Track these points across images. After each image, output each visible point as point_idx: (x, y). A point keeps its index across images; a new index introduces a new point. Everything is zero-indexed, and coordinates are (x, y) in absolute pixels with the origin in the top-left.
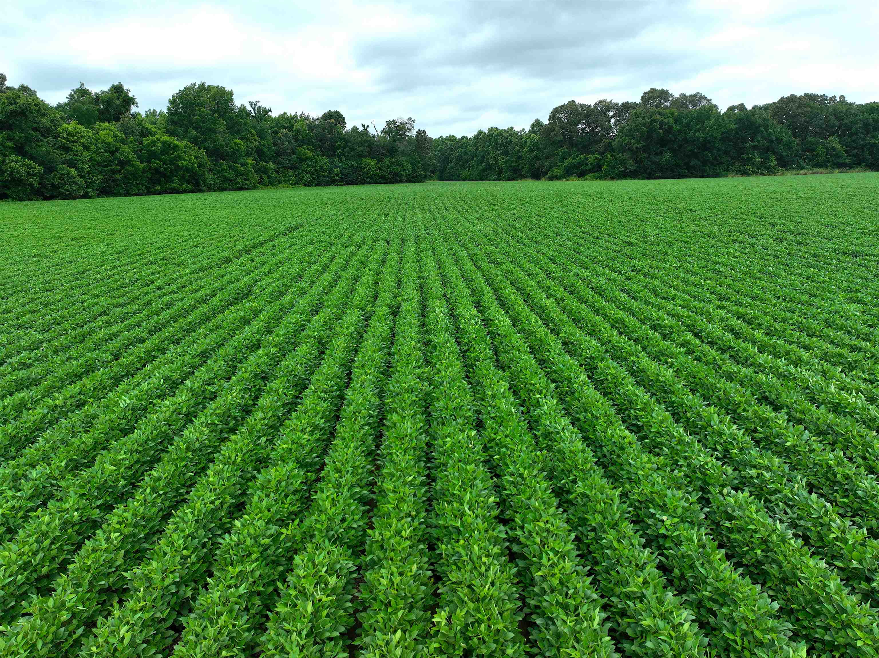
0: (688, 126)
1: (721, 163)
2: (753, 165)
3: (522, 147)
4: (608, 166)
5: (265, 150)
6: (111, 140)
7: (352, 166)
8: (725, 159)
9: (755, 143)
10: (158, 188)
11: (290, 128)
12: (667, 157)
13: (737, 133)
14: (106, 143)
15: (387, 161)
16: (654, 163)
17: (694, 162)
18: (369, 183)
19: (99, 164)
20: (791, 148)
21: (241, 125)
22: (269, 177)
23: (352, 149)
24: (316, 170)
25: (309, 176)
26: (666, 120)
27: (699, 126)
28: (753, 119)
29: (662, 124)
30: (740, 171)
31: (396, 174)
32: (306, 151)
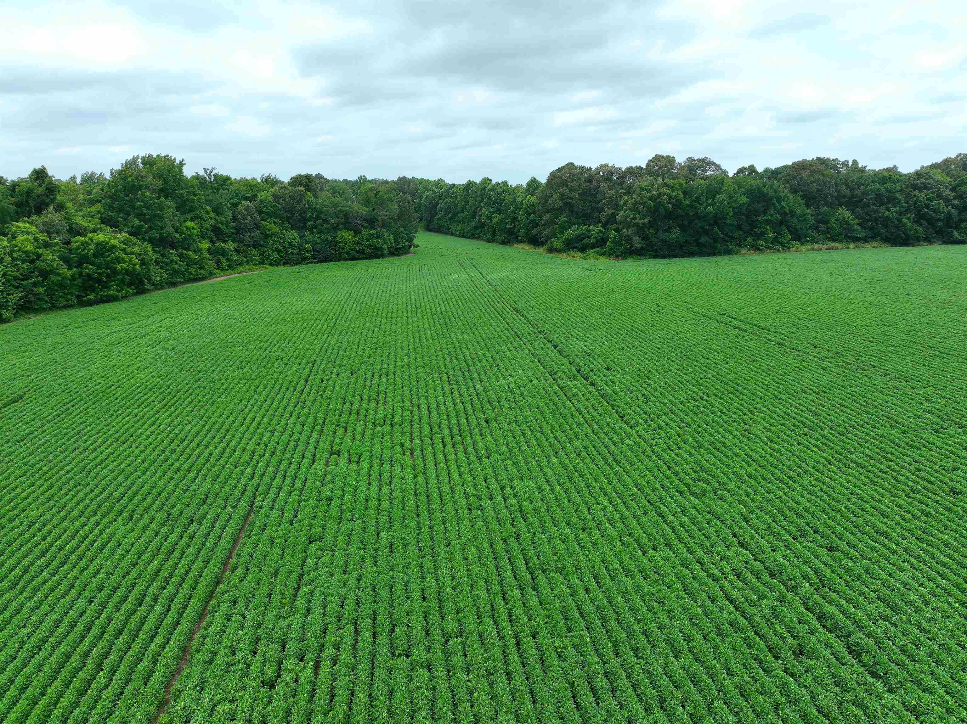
0: (698, 200)
1: (733, 238)
2: (766, 240)
3: (517, 208)
4: (612, 242)
5: (224, 228)
6: (30, 247)
7: (326, 240)
8: (737, 234)
9: (768, 217)
10: (92, 297)
11: (252, 199)
12: (675, 234)
13: (749, 206)
14: (24, 252)
15: (365, 233)
16: (662, 240)
17: (704, 239)
18: (346, 260)
19: (16, 278)
20: (805, 220)
21: (193, 202)
22: (228, 260)
23: (325, 221)
24: (284, 247)
25: (275, 254)
26: (674, 194)
27: (710, 201)
28: (764, 190)
29: (670, 197)
30: (753, 246)
31: (377, 248)
32: (272, 226)
